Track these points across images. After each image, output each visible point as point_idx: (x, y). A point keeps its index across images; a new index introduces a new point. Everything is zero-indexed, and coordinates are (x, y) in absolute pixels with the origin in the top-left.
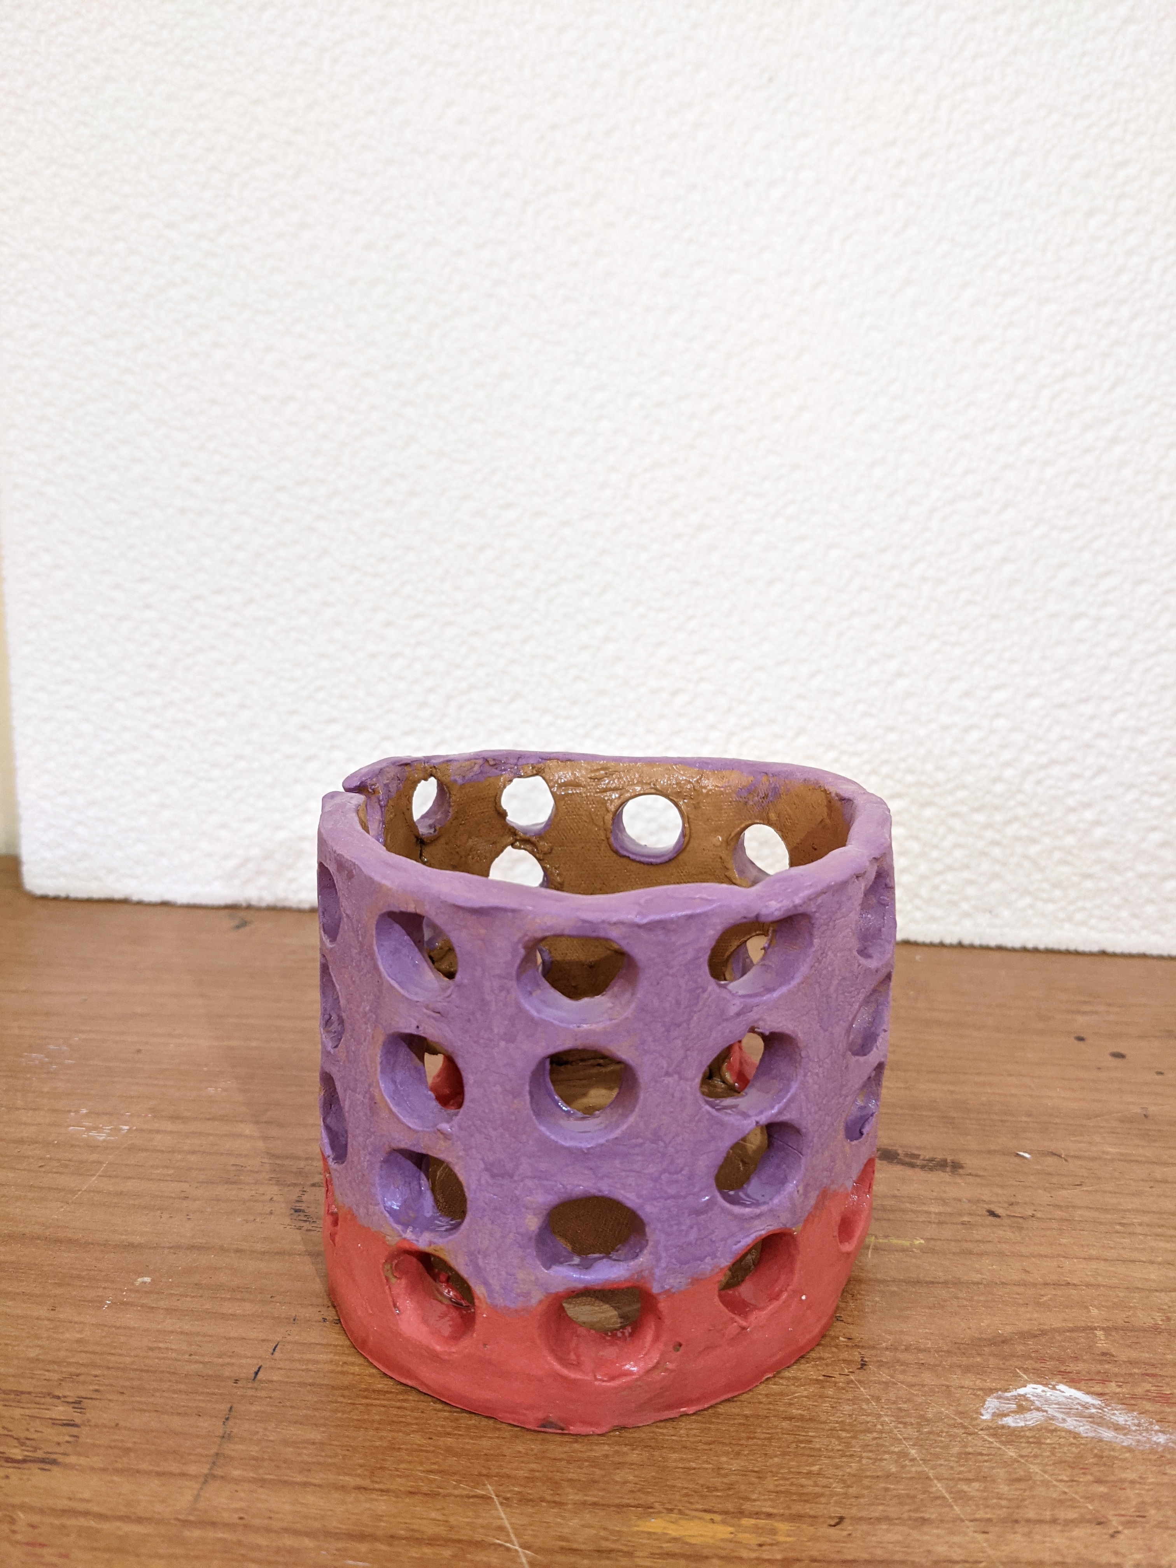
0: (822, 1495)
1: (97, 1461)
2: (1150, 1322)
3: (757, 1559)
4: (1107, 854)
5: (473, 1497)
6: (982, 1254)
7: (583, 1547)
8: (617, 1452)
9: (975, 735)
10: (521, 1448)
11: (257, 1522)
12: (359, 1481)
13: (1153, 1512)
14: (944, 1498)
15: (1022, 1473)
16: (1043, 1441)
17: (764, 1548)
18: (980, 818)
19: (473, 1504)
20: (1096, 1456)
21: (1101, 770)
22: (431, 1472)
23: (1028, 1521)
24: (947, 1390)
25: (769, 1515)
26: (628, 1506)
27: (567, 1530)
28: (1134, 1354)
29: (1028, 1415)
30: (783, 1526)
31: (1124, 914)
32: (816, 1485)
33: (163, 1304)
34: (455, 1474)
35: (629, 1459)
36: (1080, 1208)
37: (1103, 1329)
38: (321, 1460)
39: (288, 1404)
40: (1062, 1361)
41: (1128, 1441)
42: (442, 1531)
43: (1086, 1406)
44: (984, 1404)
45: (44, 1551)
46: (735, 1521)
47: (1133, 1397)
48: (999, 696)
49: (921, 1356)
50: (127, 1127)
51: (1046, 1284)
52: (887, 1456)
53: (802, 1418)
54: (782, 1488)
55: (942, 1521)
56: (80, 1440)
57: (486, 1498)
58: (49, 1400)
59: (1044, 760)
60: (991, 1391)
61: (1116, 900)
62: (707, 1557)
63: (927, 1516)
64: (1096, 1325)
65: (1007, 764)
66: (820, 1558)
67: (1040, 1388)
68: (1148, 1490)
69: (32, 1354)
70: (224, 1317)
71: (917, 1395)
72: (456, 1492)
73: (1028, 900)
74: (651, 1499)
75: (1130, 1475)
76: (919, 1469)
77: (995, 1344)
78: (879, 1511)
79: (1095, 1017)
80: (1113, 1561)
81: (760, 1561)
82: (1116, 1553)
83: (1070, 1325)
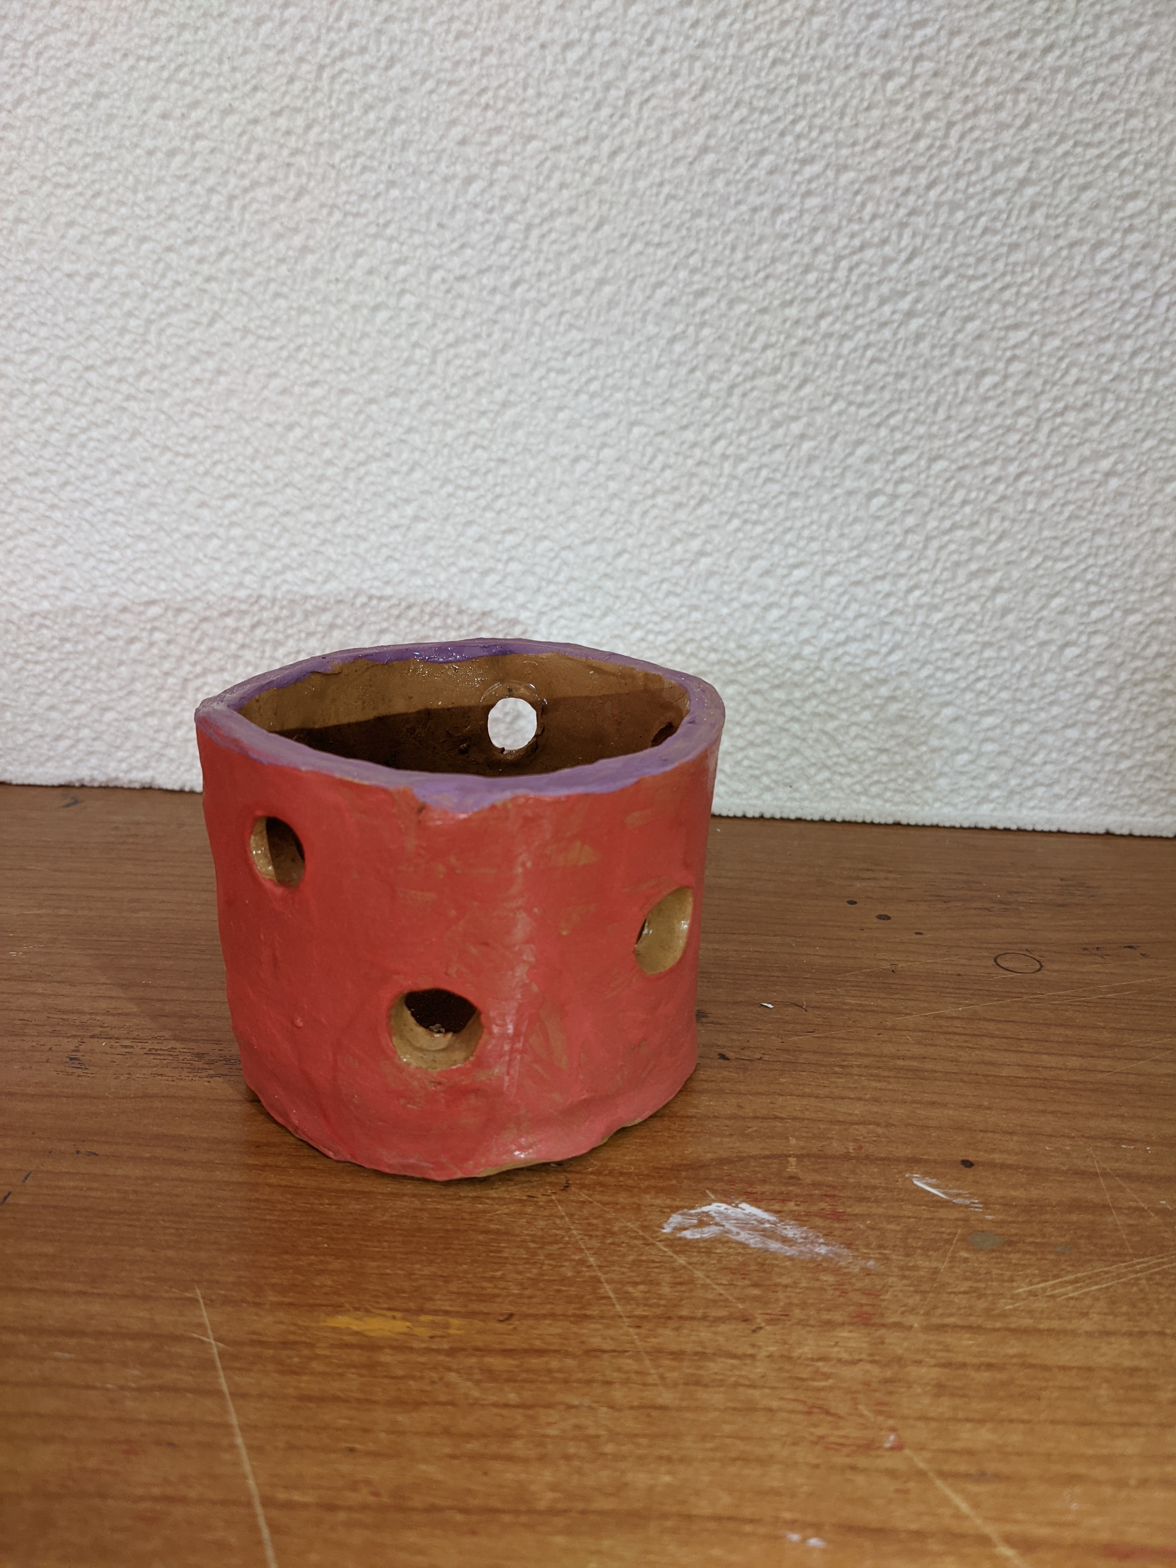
0: (499, 1296)
2: (842, 1150)
3: (425, 1349)
4: (901, 729)
5: (180, 1299)
6: (703, 1092)
7: (271, 1340)
8: (321, 1261)
10: (234, 1258)
12: (80, 1287)
13: (797, 1311)
14: (610, 1298)
15: (687, 1278)
16: (714, 1250)
17: (434, 1339)
18: (779, 694)
19: (179, 1305)
20: (759, 1264)
21: (897, 647)
22: (148, 1278)
23: (681, 1318)
24: (638, 1208)
25: (447, 1313)
26: (321, 1305)
27: (260, 1326)
28: (818, 1178)
29: (706, 1229)
30: (455, 1322)
32: (496, 1287)
34: (169, 1280)
35: (331, 1267)
36: (807, 1051)
37: (797, 1156)
38: (50, 1269)
39: (30, 1223)
40: (751, 1184)
41: (791, 1251)
42: (146, 1327)
43: (761, 1222)
44: (668, 1219)
46: (414, 1317)
47: (808, 1214)
49: (622, 1179)
51: (755, 1118)
52: (567, 1263)
53: (498, 1232)
54: (464, 1290)
55: (602, 1317)
57: (193, 1300)
59: (841, 637)
60: (675, 1209)
62: (381, 1347)
63: (589, 1313)
64: (791, 1152)
66: (482, 1348)
67: (723, 1207)
68: (798, 1293)
71: (609, 1212)
72: (166, 1295)
74: (343, 1300)
75: (785, 1280)
76: (593, 1274)
77: (693, 1168)
78: (547, 1309)
79: (872, 883)
80: (750, 1351)
81: (428, 1350)
82: (753, 1346)
83: (767, 1153)
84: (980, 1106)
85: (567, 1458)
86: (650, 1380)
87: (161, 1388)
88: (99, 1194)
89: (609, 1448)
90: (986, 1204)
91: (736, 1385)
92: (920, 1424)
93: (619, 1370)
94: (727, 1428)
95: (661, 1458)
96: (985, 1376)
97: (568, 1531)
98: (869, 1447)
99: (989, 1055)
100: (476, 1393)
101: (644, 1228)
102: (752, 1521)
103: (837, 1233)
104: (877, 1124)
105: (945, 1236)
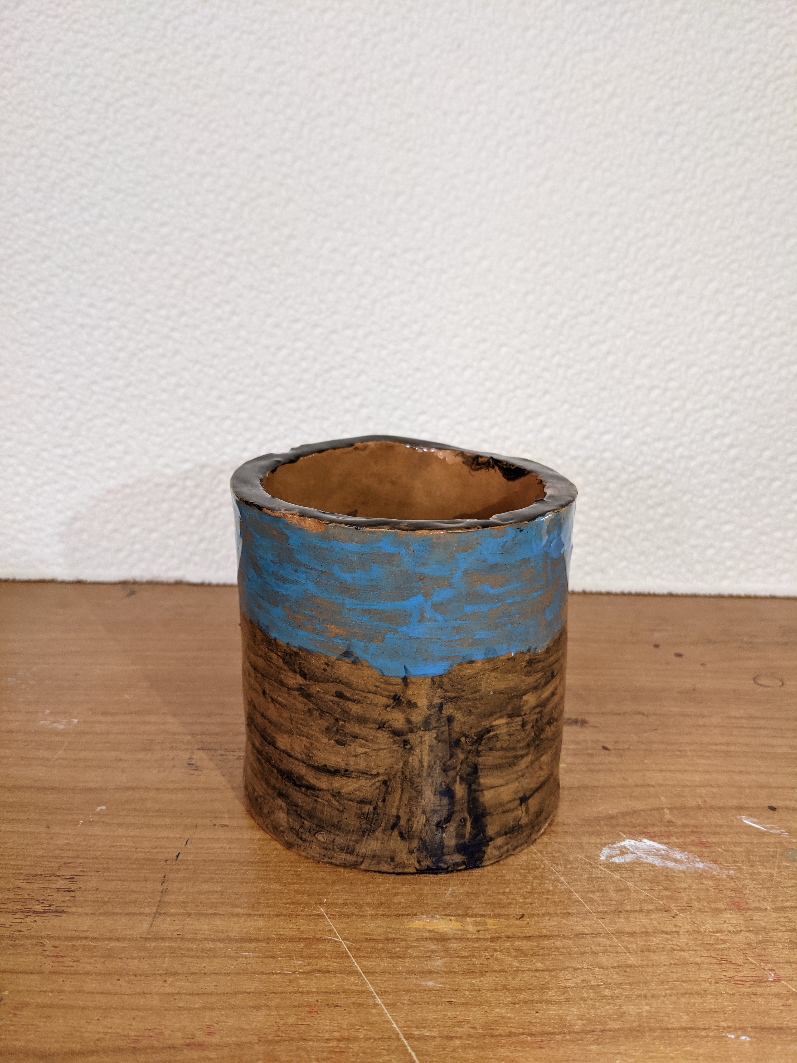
0: (512, 903)
1: (88, 910)
2: (694, 804)
3: (476, 938)
4: (672, 534)
5: (313, 915)
6: (599, 771)
7: (377, 938)
8: (394, 887)
9: (591, 463)
10: (338, 888)
11: (188, 936)
12: (245, 911)
13: (696, 904)
14: (580, 901)
15: (623, 887)
16: (635, 869)
17: (480, 932)
19: (314, 919)
20: (665, 876)
21: (668, 482)
22: (287, 903)
23: (627, 911)
24: (581, 846)
25: (482, 916)
26: (402, 915)
27: (368, 929)
28: (685, 821)
29: (626, 856)
30: (490, 921)
31: (683, 570)
32: (508, 898)
33: (115, 821)
34: (301, 904)
35: (400, 891)
36: (656, 743)
37: (668, 808)
38: (222, 900)
39: (199, 872)
40: (645, 827)
41: (681, 867)
42: (297, 934)
43: (658, 850)
44: (601, 851)
45: (64, 959)
46: (464, 919)
47: (685, 844)
48: (607, 438)
49: (565, 827)
50: (76, 720)
51: (636, 786)
52: (547, 882)
54: (489, 901)
55: (579, 914)
56: (77, 899)
57: (320, 916)
58: (53, 878)
59: (633, 477)
60: (604, 845)
61: (678, 561)
62: (449, 939)
63: (571, 911)
64: (664, 806)
65: (612, 480)
66: (511, 936)
67: (633, 842)
68: (693, 893)
69: (39, 853)
70: (154, 826)
71: (563, 849)
72: (303, 913)
73: (624, 563)
74: (415, 911)
75: (683, 885)
76: (566, 887)
77: (607, 819)
78: (544, 910)
79: (666, 633)
80: (674, 930)
81: (478, 939)
82: (675, 926)
83: (650, 807)
84: (770, 773)
85: (584, 1000)
86: (619, 950)
87: (319, 971)
88: (238, 851)
89: (607, 992)
90: (790, 833)
91: (673, 950)
92: (786, 966)
93: (599, 945)
94: (674, 976)
95: (640, 996)
97: (596, 1042)
98: (760, 981)
99: (767, 741)
100: (516, 964)
101: (587, 857)
102: (705, 1029)
103: (706, 854)
104: (711, 786)
105: (771, 853)
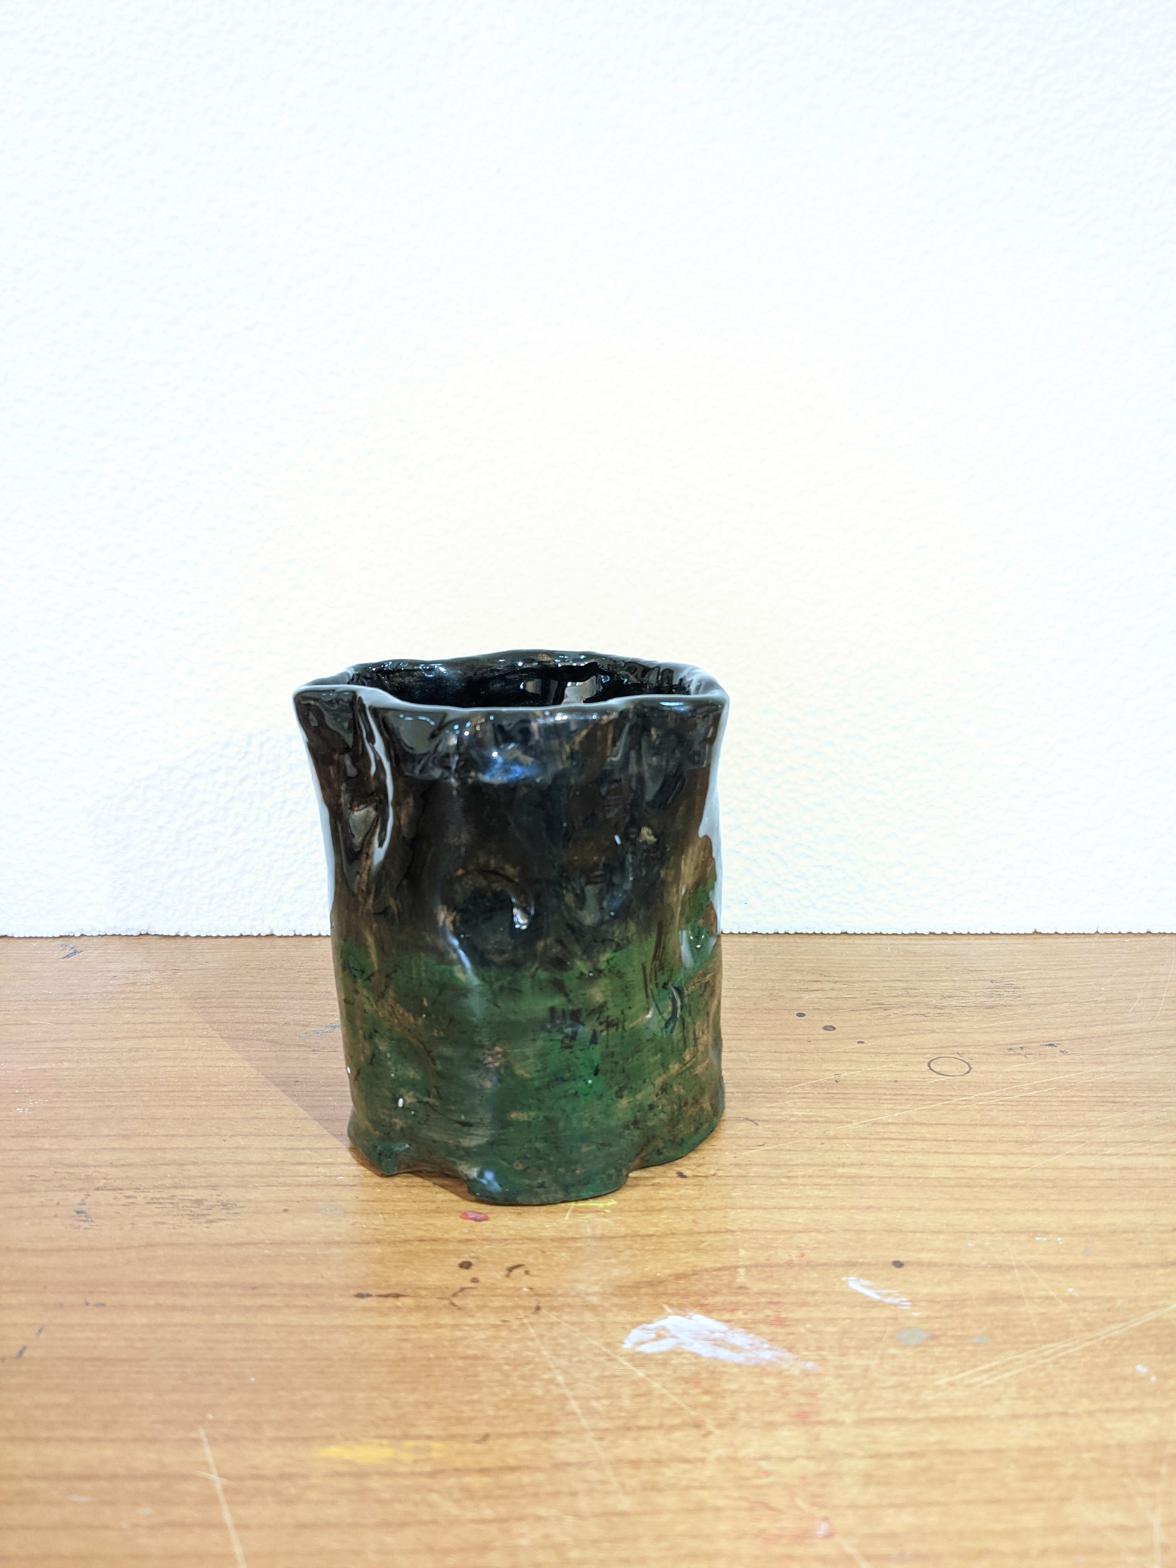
0: (476, 1418)
2: (785, 1259)
3: (410, 1472)
4: (841, 847)
5: (186, 1440)
6: (660, 1211)
7: (270, 1473)
10: (234, 1398)
13: (743, 1415)
14: (576, 1413)
15: (645, 1389)
16: (670, 1362)
17: (418, 1463)
19: (185, 1445)
20: (710, 1372)
23: (639, 1428)
24: (602, 1327)
25: (429, 1437)
26: (314, 1438)
27: (259, 1461)
28: (764, 1286)
29: (663, 1342)
30: (436, 1445)
32: (473, 1410)
34: (175, 1422)
35: (323, 1400)
36: (757, 1165)
37: (746, 1267)
40: (704, 1296)
41: (738, 1358)
42: (157, 1468)
43: (713, 1332)
44: (629, 1334)
46: (400, 1444)
47: (755, 1322)
51: (709, 1232)
52: (537, 1383)
53: (475, 1357)
54: (445, 1415)
55: (569, 1432)
57: (197, 1440)
60: (635, 1325)
62: (369, 1474)
63: (557, 1429)
64: (740, 1263)
66: (461, 1468)
67: (679, 1320)
68: (744, 1398)
71: (574, 1332)
72: (174, 1437)
74: (334, 1431)
75: (734, 1386)
76: (561, 1392)
77: (652, 1285)
78: (519, 1428)
79: (819, 995)
80: (700, 1455)
81: (413, 1474)
82: (704, 1450)
83: (719, 1265)
84: (911, 1209)
86: (611, 1488)
87: (171, 1524)
88: (108, 1344)
90: (914, 1302)
91: (688, 1487)
92: (850, 1512)
93: (584, 1481)
94: (679, 1528)
96: (908, 1464)
98: (803, 1536)
99: (920, 1158)
100: (455, 1511)
101: (607, 1345)
103: (780, 1338)
104: (818, 1231)
105: (877, 1335)
